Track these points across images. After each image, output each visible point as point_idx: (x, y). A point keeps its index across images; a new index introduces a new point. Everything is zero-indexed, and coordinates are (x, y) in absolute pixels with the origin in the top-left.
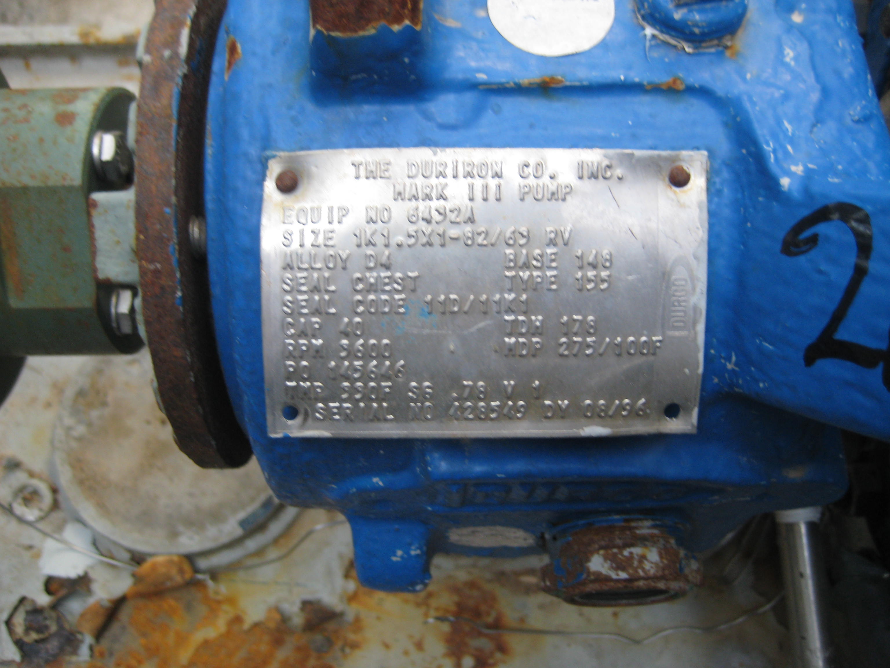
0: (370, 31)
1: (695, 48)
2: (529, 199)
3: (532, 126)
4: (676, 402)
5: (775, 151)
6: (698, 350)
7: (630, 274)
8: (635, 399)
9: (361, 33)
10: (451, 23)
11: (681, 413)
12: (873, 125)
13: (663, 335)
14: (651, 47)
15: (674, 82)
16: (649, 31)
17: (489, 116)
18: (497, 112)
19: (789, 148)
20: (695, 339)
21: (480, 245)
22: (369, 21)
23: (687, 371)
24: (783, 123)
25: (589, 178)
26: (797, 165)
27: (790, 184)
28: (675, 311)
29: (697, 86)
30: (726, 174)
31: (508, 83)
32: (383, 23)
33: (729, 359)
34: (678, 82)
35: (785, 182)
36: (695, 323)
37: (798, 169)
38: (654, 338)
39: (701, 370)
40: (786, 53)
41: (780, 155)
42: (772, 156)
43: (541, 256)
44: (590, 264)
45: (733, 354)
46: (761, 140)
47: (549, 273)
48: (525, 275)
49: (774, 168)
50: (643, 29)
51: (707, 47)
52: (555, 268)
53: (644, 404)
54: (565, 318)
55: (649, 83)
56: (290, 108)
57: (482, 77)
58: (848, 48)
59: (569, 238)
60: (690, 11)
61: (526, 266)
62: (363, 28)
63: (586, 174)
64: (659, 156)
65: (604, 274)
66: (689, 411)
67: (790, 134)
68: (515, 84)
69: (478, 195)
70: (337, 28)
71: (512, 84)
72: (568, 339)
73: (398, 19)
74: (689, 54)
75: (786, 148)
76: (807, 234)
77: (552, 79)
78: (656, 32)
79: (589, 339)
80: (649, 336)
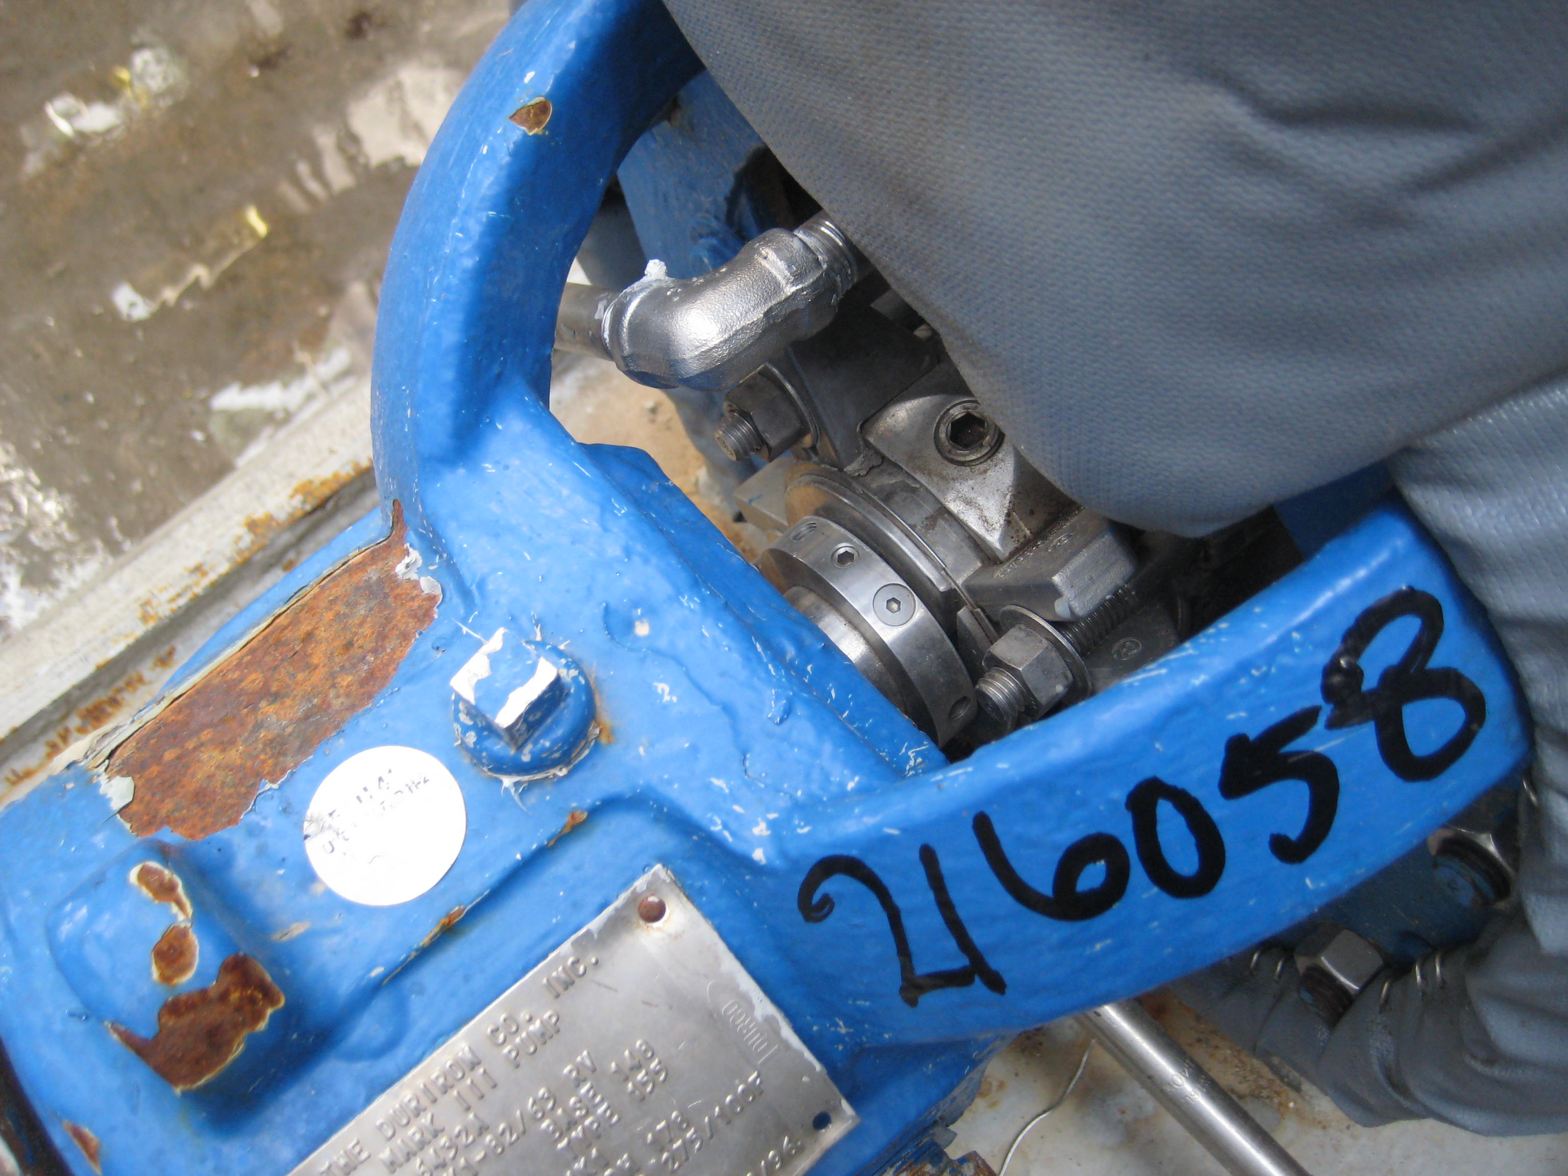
0: (238, 1050)
1: (567, 765)
2: (523, 1060)
3: (467, 979)
4: (817, 1112)
5: (725, 826)
6: (801, 1055)
7: (677, 1045)
8: (778, 1146)
9: (231, 1058)
10: (298, 929)
11: (833, 1117)
12: (800, 710)
13: (755, 1068)
14: (521, 795)
15: (573, 817)
16: (508, 781)
17: (416, 1004)
18: (421, 992)
19: (737, 808)
20: (787, 1046)
21: (511, 1144)
22: (230, 1043)
23: (805, 1079)
24: (711, 783)
25: (566, 988)
26: (757, 824)
27: (765, 853)
28: (748, 1039)
29: (598, 803)
30: (694, 868)
31: (408, 957)
32: (245, 1033)
33: (837, 1025)
34: (577, 813)
35: (758, 855)
36: (777, 1032)
37: (761, 830)
38: (751, 1079)
39: (818, 1066)
40: (660, 690)
41: (734, 826)
42: (726, 834)
43: (580, 1101)
44: (632, 1069)
45: (837, 1020)
46: (704, 822)
47: (600, 1110)
48: (577, 1133)
49: (739, 847)
50: (501, 782)
51: (579, 754)
52: (602, 1101)
53: (790, 1141)
54: (650, 1136)
55: (549, 840)
56: (203, 1160)
57: (377, 971)
58: (717, 633)
59: (593, 1063)
60: (536, 742)
61: (572, 1124)
62: (229, 1052)
63: (560, 989)
64: (616, 910)
65: (653, 1065)
66: (837, 1108)
67: (727, 791)
68: (417, 950)
69: (472, 1099)
70: (200, 1075)
71: (414, 954)
72: (668, 1151)
73: (257, 1016)
74: (565, 777)
75: (733, 811)
76: (817, 897)
77: (450, 916)
78: (517, 779)
79: (688, 1135)
80: (744, 1081)
